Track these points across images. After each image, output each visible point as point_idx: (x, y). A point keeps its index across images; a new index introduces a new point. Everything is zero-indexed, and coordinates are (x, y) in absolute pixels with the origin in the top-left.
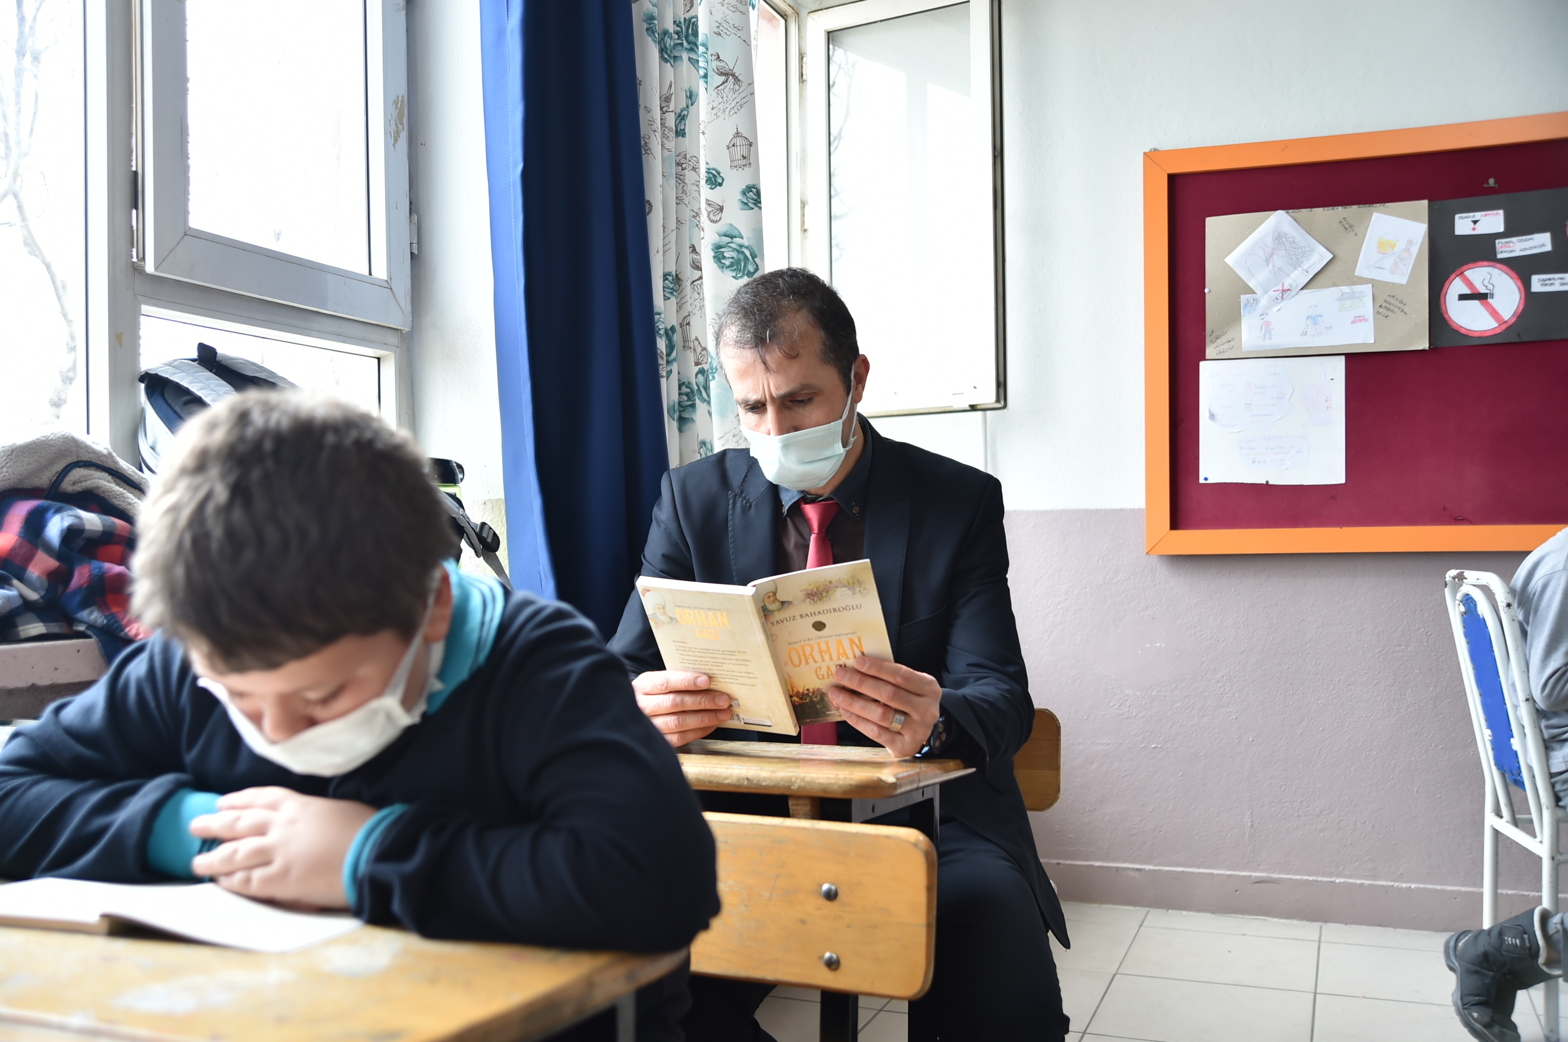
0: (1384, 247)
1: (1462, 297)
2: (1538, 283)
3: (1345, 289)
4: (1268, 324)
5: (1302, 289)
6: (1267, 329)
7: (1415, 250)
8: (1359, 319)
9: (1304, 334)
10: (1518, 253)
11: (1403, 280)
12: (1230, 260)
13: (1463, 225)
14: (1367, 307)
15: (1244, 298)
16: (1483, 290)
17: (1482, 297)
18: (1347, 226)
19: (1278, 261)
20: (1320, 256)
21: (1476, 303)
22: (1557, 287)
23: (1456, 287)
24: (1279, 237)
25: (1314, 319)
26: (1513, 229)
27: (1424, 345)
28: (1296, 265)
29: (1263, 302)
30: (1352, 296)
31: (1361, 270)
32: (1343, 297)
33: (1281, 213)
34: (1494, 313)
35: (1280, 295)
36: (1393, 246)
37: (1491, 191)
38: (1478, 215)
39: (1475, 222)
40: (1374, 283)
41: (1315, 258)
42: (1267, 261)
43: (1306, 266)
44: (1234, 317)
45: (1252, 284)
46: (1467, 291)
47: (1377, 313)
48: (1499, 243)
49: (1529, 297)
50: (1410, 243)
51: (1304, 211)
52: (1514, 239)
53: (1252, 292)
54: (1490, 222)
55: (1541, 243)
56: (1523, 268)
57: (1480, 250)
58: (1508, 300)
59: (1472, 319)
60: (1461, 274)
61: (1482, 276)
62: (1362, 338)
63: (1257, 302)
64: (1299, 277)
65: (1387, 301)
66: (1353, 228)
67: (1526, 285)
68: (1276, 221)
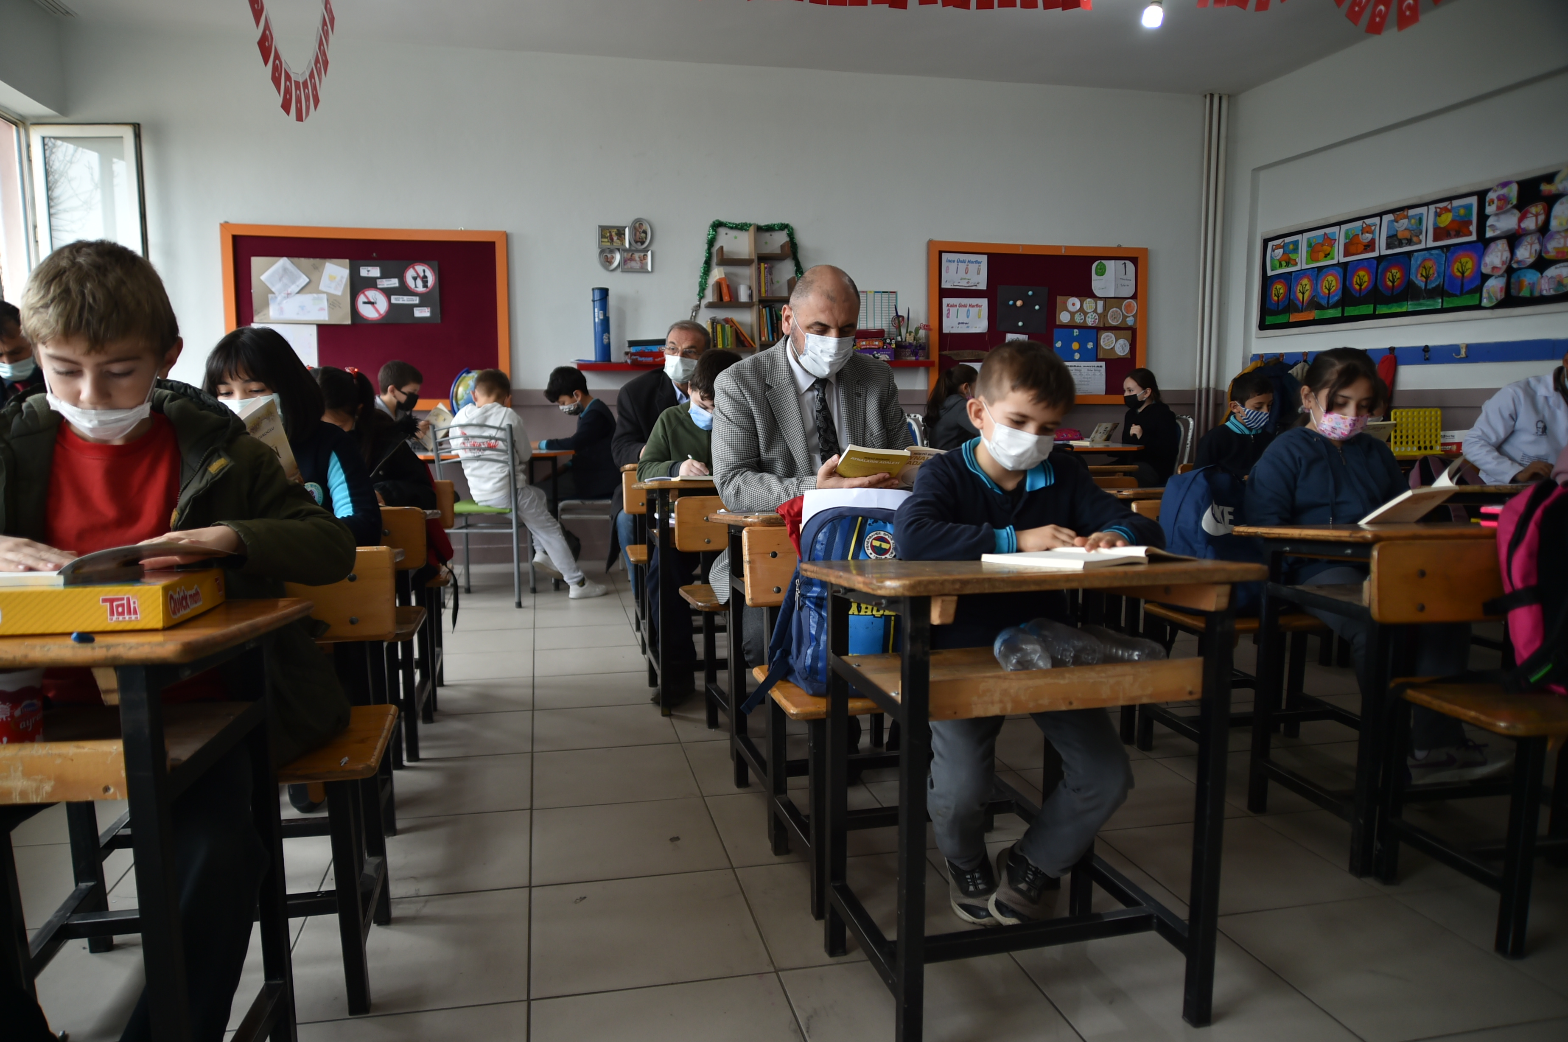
0: (332, 278)
1: (365, 303)
2: (394, 299)
3: (315, 295)
4: (282, 308)
5: (299, 292)
6: (281, 311)
7: (344, 281)
8: (322, 309)
9: (298, 314)
10: (385, 286)
11: (340, 293)
12: (263, 278)
13: (364, 272)
14: (325, 304)
15: (270, 296)
16: (372, 300)
17: (372, 303)
18: (316, 268)
19: (285, 280)
20: (304, 280)
21: (370, 306)
22: (401, 302)
23: (361, 299)
24: (285, 270)
25: (302, 308)
26: (384, 276)
27: (350, 323)
28: (293, 282)
29: (279, 298)
30: (318, 299)
31: (322, 287)
32: (315, 299)
33: (285, 259)
34: (377, 311)
35: (286, 296)
36: (335, 278)
37: (374, 259)
38: (369, 268)
39: (368, 271)
40: (328, 294)
41: (301, 280)
42: (280, 280)
43: (298, 283)
44: (266, 304)
45: (273, 290)
46: (366, 300)
47: (329, 307)
48: (378, 281)
49: (391, 306)
50: (342, 277)
51: (296, 259)
52: (384, 280)
53: (273, 293)
54: (374, 272)
55: (394, 283)
56: (388, 293)
57: (371, 283)
58: (382, 305)
59: (368, 313)
60: (363, 293)
61: (372, 294)
62: (324, 317)
63: (276, 298)
64: (295, 288)
65: (333, 302)
66: (319, 269)
67: (389, 300)
68: (283, 262)
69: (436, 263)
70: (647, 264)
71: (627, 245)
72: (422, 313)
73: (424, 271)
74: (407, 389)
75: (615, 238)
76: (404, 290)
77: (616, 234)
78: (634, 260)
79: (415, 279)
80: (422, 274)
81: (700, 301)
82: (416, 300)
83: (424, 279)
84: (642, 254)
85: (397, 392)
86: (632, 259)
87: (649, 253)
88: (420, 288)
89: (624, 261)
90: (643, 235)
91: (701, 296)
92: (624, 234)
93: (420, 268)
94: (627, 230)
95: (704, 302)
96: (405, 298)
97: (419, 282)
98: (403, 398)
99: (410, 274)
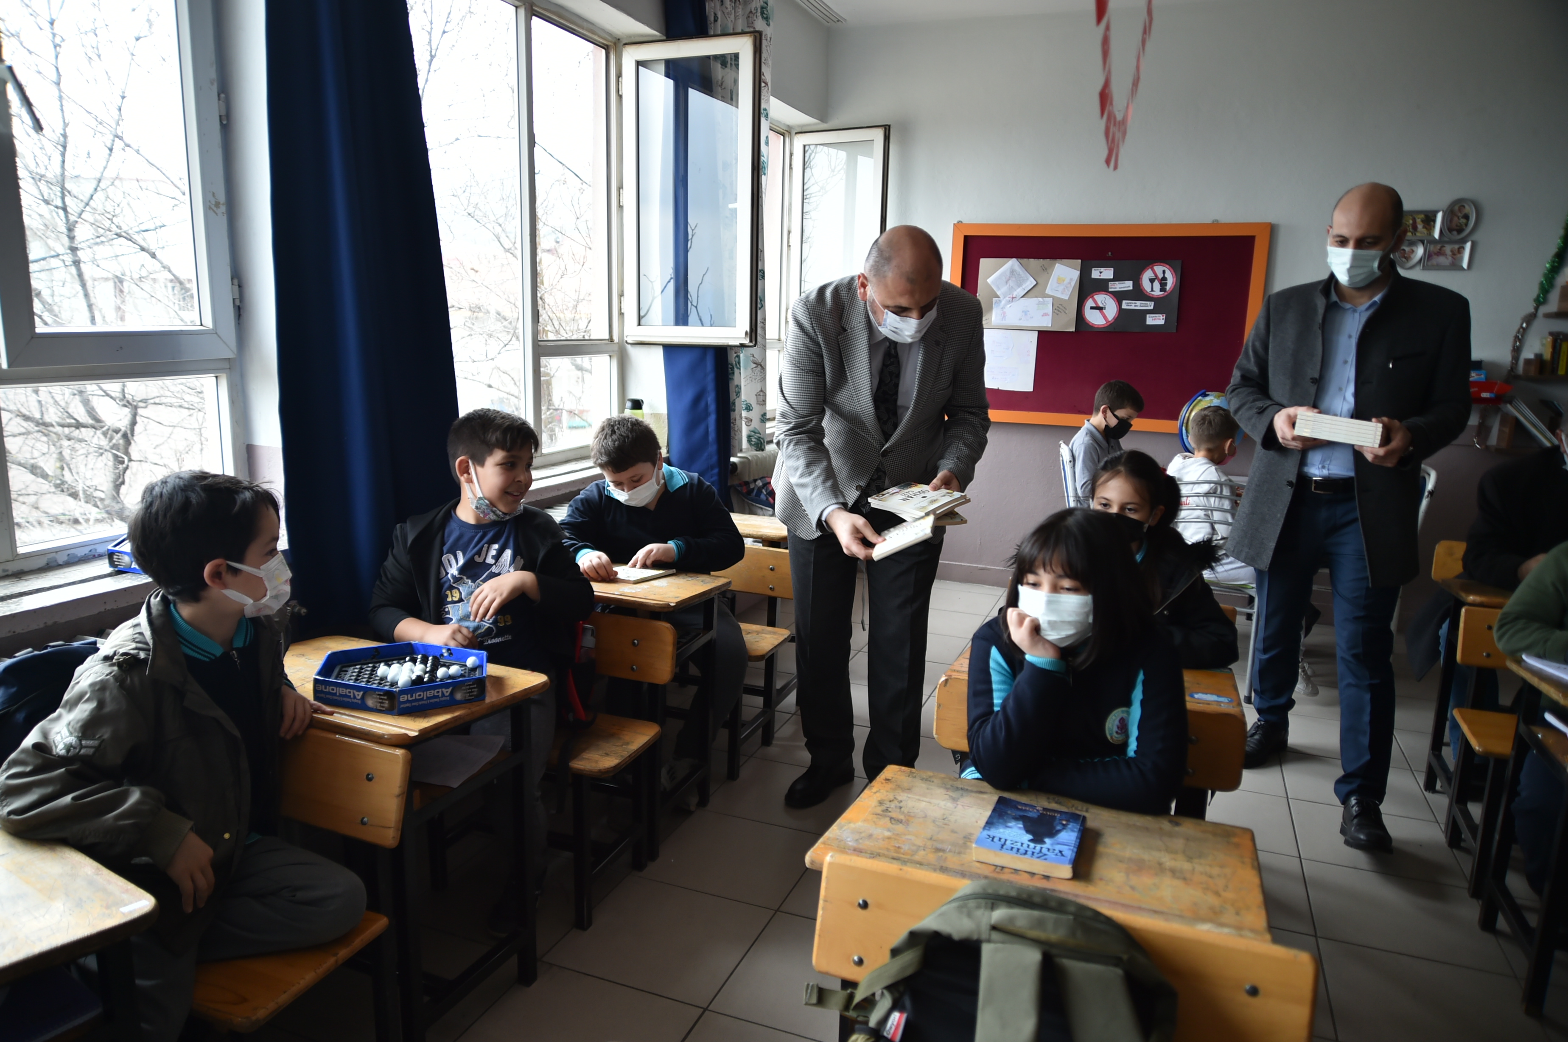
0: (1060, 281)
1: (1092, 308)
2: (1125, 305)
3: (1041, 299)
4: (1004, 313)
5: (1022, 297)
6: (1004, 316)
7: (1073, 284)
8: (1045, 314)
9: (1020, 319)
10: (1118, 289)
11: (1067, 298)
12: (989, 281)
13: (1096, 274)
14: (1049, 309)
15: (994, 299)
16: (1101, 305)
17: (1100, 309)
18: (1044, 269)
19: (1011, 283)
20: (1031, 282)
21: (1098, 311)
22: (1132, 307)
23: (1090, 303)
24: (1012, 272)
25: (1025, 312)
26: (1117, 278)
27: (1073, 330)
28: (1019, 285)
29: (1003, 302)
30: (1043, 303)
31: (1048, 291)
32: (1039, 303)
33: (1014, 260)
34: (1105, 317)
35: (1011, 299)
36: (1064, 281)
37: (1109, 259)
38: (1102, 269)
39: (1101, 273)
40: (1054, 298)
41: (1028, 283)
42: (1007, 283)
43: (1024, 286)
45: (998, 293)
46: (1094, 305)
47: (1053, 312)
48: (1110, 284)
49: (1121, 310)
50: (1071, 279)
51: (1025, 260)
52: (1117, 283)
53: (999, 297)
54: (1107, 273)
55: (1128, 285)
56: (1119, 297)
57: (1102, 286)
58: (1111, 311)
59: (1095, 319)
60: (1092, 297)
61: (1101, 298)
62: (1046, 323)
63: (1000, 301)
64: (1020, 291)
65: (1058, 307)
66: (1047, 270)
67: (1120, 304)
68: (1012, 263)
69: (1179, 263)
70: (1461, 259)
71: (1437, 235)
72: (1156, 320)
73: (1164, 272)
74: (1120, 413)
75: (1420, 226)
76: (1138, 294)
77: (1422, 221)
78: (1444, 254)
79: (1152, 281)
80: (1160, 276)
81: (1536, 309)
82: (1150, 306)
83: (1163, 282)
84: (1456, 247)
85: (1108, 413)
86: (1440, 253)
87: (1468, 246)
88: (1157, 292)
89: (1428, 256)
90: (1463, 221)
91: (1540, 302)
92: (1434, 221)
93: (1159, 269)
94: (1440, 216)
95: (1543, 310)
96: (1138, 303)
97: (1157, 285)
98: (1113, 422)
99: (1147, 275)
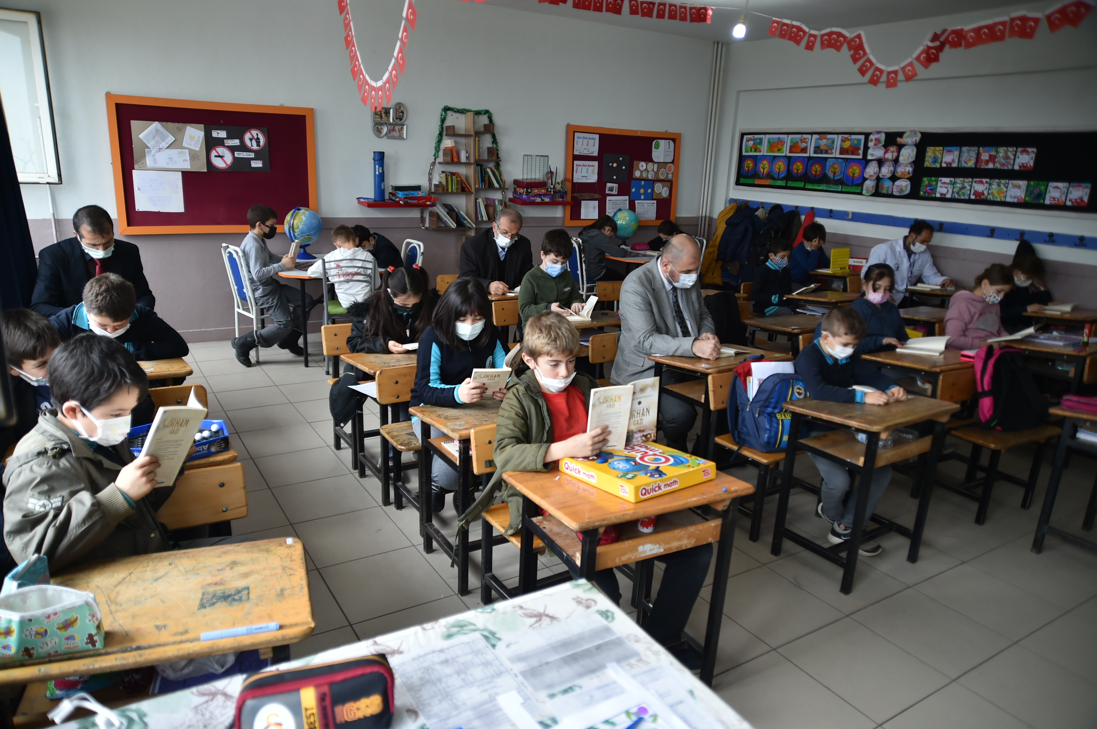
0: (192, 138)
1: (216, 156)
2: (237, 154)
3: (180, 150)
4: (155, 159)
5: (167, 148)
6: (155, 161)
7: (201, 140)
8: (185, 160)
9: (168, 164)
10: (230, 145)
11: (198, 149)
12: (140, 136)
13: (215, 134)
14: (187, 157)
15: (146, 150)
16: (221, 155)
17: (221, 157)
18: (179, 130)
19: (157, 138)
20: (171, 139)
21: (219, 159)
22: (241, 156)
23: (214, 153)
24: (157, 131)
25: (171, 159)
26: (229, 137)
27: (205, 170)
28: (163, 140)
29: (153, 152)
30: (182, 153)
31: (184, 145)
32: (179, 153)
33: (157, 123)
34: (225, 162)
35: (158, 150)
36: (194, 138)
37: (222, 124)
38: (219, 131)
39: (218, 133)
40: (189, 149)
41: (169, 139)
42: (154, 138)
43: (167, 141)
44: (143, 156)
45: (149, 145)
46: (217, 154)
47: (190, 159)
48: (225, 141)
49: (235, 158)
50: (199, 137)
51: (165, 123)
52: (229, 140)
53: (149, 148)
54: (222, 134)
55: (236, 142)
56: (232, 149)
57: (220, 142)
58: (229, 159)
59: (219, 163)
60: (215, 149)
61: (221, 150)
62: (187, 166)
63: (151, 151)
64: (164, 145)
65: (193, 156)
66: (182, 132)
67: (233, 155)
68: (156, 125)
69: (265, 129)
70: (403, 133)
71: (391, 121)
72: (257, 164)
73: (257, 134)
74: (269, 223)
75: (383, 116)
76: (243, 147)
77: (384, 113)
78: (395, 131)
79: (251, 140)
80: (256, 137)
81: (435, 159)
82: (252, 155)
83: (258, 140)
84: (400, 127)
85: (262, 226)
86: (393, 130)
87: (405, 127)
88: (255, 147)
89: (389, 131)
90: (401, 114)
91: (436, 157)
92: (389, 113)
93: (254, 132)
94: (391, 111)
95: (438, 160)
96: (245, 153)
97: (254, 142)
98: (267, 230)
99: (247, 136)
